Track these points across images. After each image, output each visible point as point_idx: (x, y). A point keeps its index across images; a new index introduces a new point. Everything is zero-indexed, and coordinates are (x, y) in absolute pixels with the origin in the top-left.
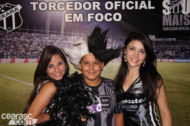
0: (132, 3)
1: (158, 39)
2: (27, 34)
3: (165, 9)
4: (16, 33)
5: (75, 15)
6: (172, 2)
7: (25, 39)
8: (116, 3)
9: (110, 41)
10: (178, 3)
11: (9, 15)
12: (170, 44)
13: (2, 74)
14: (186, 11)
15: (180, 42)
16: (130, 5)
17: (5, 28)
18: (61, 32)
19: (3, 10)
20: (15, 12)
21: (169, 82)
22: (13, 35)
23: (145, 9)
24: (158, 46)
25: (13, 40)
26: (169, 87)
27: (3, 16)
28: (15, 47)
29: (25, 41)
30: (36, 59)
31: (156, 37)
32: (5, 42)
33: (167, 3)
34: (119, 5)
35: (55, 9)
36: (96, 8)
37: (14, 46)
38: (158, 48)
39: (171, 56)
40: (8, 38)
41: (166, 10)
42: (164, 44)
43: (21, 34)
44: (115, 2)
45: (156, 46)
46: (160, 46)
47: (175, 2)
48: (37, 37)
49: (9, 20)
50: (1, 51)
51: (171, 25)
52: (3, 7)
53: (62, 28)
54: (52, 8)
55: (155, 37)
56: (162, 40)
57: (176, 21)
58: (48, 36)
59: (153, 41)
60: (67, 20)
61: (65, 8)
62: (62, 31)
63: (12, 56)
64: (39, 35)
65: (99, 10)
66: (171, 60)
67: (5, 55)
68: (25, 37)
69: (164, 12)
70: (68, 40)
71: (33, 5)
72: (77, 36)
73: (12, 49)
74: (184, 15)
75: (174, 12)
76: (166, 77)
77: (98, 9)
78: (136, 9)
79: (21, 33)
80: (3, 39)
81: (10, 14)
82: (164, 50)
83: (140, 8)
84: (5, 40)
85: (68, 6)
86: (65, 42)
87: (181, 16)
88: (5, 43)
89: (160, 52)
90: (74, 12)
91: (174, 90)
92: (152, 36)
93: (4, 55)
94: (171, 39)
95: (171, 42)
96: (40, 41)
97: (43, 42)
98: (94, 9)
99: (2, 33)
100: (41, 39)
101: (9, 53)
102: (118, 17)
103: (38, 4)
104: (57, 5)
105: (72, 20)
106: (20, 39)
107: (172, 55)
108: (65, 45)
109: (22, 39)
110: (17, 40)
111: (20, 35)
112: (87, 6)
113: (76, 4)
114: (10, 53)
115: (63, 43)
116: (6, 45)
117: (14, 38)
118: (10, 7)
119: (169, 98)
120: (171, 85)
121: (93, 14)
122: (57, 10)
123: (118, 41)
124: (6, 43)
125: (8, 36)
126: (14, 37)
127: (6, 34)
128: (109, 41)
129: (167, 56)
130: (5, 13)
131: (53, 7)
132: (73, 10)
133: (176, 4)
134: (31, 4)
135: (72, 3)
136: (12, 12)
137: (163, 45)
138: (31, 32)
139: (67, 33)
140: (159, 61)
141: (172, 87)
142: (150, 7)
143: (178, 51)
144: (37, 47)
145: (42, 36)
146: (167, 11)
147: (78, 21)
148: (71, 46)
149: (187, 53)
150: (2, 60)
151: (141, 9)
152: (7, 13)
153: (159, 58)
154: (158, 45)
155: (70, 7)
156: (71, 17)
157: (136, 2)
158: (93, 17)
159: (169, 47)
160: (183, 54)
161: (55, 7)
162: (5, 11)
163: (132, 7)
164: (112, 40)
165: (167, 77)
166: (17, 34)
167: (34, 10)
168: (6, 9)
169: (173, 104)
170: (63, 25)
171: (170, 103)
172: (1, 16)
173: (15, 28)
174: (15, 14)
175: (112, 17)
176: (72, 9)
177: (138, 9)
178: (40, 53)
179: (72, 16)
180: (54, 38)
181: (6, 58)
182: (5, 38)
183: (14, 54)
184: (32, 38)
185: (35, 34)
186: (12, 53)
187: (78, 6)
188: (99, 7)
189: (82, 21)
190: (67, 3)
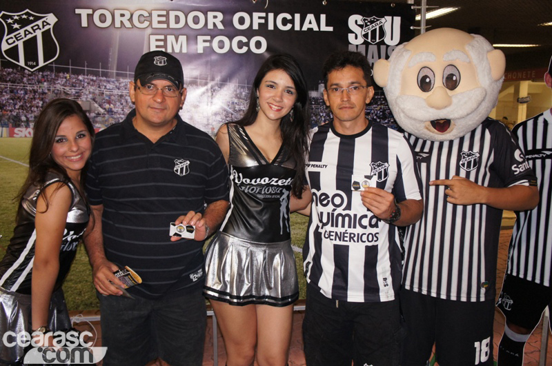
0: (289, 17)
2: (68, 77)
3: (353, 32)
4: (45, 74)
5: (171, 39)
6: (367, 20)
7: (66, 86)
8: (256, 15)
9: (244, 93)
10: (378, 22)
11: (29, 36)
13: (18, 160)
14: (392, 39)
15: (380, 99)
16: (285, 22)
17: (22, 63)
19: (16, 24)
20: (43, 30)
22: (38, 79)
23: (314, 30)
25: (40, 89)
27: (17, 36)
28: (43, 103)
29: (65, 92)
32: (22, 92)
33: (356, 21)
34: (263, 21)
35: (128, 24)
36: (214, 24)
37: (41, 103)
40: (29, 84)
41: (354, 34)
43: (58, 77)
44: (253, 13)
47: (372, 19)
48: (91, 83)
49: (30, 45)
50: (15, 112)
52: (16, 18)
54: (121, 22)
57: (373, 58)
58: (113, 82)
60: (153, 48)
61: (148, 23)
64: (95, 78)
65: (221, 30)
67: (23, 120)
68: (66, 82)
69: (351, 37)
71: (80, 15)
73: (37, 107)
74: (388, 46)
75: (369, 40)
77: (219, 28)
78: (295, 29)
79: (57, 74)
80: (18, 87)
81: (32, 33)
83: (305, 28)
84: (21, 88)
85: (155, 19)
87: (383, 48)
88: (22, 96)
90: (169, 31)
93: (20, 120)
96: (97, 92)
97: (103, 93)
98: (210, 26)
99: (16, 74)
100: (99, 87)
101: (31, 117)
102: (259, 46)
103: (91, 13)
104: (132, 16)
106: (55, 87)
109: (59, 87)
110: (49, 90)
111: (54, 79)
112: (196, 20)
113: (172, 14)
114: (33, 115)
116: (24, 99)
118: (31, 18)
121: (208, 38)
122: (133, 26)
124: (25, 95)
125: (29, 79)
126: (41, 83)
127: (24, 77)
128: (241, 93)
130: (22, 31)
131: (125, 20)
133: (374, 25)
134: (76, 12)
135: (164, 13)
136: (36, 29)
138: (77, 72)
142: (324, 28)
143: (377, 117)
144: (90, 104)
145: (101, 80)
146: (356, 38)
149: (392, 122)
150: (16, 130)
152: (25, 31)
155: (160, 22)
156: (162, 43)
157: (297, 16)
158: (207, 44)
160: (386, 123)
161: (128, 20)
162: (21, 28)
163: (289, 26)
166: (49, 77)
167: (83, 26)
168: (23, 23)
172: (14, 37)
173: (44, 62)
174: (43, 33)
175: (247, 44)
176: (165, 26)
177: (301, 32)
178: (97, 117)
179: (165, 40)
180: (126, 85)
181: (24, 126)
182: (23, 85)
184: (80, 84)
185: (86, 77)
187: (177, 21)
188: (221, 24)
189: (184, 51)
190: (153, 12)
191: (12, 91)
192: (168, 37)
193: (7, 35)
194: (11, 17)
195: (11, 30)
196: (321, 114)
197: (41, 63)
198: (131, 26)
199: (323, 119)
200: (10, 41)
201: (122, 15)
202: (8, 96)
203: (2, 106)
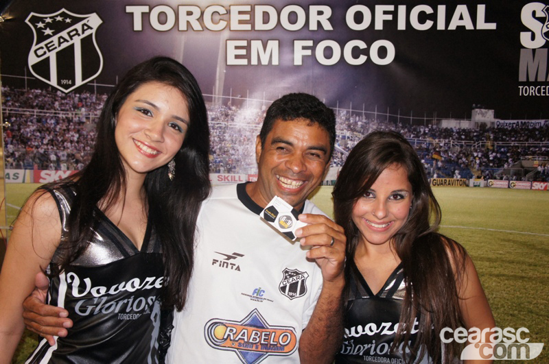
0: (428, 10)
1: (502, 121)
3: (527, 30)
4: (84, 96)
5: (256, 45)
8: (380, 9)
9: (360, 123)
11: (64, 45)
12: (538, 136)
16: (423, 17)
17: (53, 81)
18: (213, 96)
19: (48, 29)
20: (83, 36)
21: (532, 249)
22: (74, 101)
23: (467, 28)
24: (500, 142)
25: (75, 117)
26: (530, 265)
27: (49, 46)
28: (80, 136)
31: (496, 116)
32: (53, 121)
33: (534, 13)
34: (390, 17)
35: (197, 26)
36: (319, 23)
37: (77, 136)
38: (500, 147)
39: (539, 172)
40: (62, 110)
41: (530, 33)
42: (521, 136)
43: (99, 100)
44: (376, 6)
45: (495, 143)
46: (508, 141)
49: (65, 57)
50: (42, 148)
51: (544, 80)
52: (49, 20)
53: (217, 82)
54: (188, 22)
55: (492, 116)
56: (514, 125)
59: (489, 126)
60: (232, 61)
61: (225, 23)
62: (217, 92)
63: (71, 164)
65: (328, 31)
66: (538, 183)
67: (52, 159)
69: (525, 38)
70: (233, 120)
71: (132, 14)
73: (72, 142)
76: (523, 235)
77: (325, 29)
78: (438, 29)
79: (99, 97)
80: (48, 115)
81: (68, 41)
82: (520, 153)
83: (452, 27)
84: (52, 115)
85: (235, 17)
86: (224, 126)
88: (53, 126)
89: (507, 161)
90: (254, 34)
91: (545, 273)
92: (486, 113)
93: (48, 160)
94: (542, 122)
95: (543, 131)
98: (313, 26)
99: (45, 96)
101: (63, 155)
102: (384, 54)
103: (147, 11)
104: (202, 14)
105: (246, 60)
107: (544, 171)
108: (224, 133)
110: (88, 118)
111: (95, 104)
112: (293, 18)
113: (259, 10)
114: (65, 153)
115: (220, 127)
116: (55, 131)
117: (79, 112)
118: (68, 20)
119: (528, 298)
120: (535, 258)
121: (310, 43)
122: (205, 29)
123: (382, 125)
124: (55, 126)
125: (62, 104)
126: (78, 108)
127: (56, 100)
128: (356, 123)
129: (527, 172)
130: (55, 39)
131: (193, 20)
132: (250, 29)
134: (127, 11)
135: (248, 8)
136: (74, 35)
137: (516, 138)
139: (231, 97)
140: (502, 186)
141: (540, 266)
142: (482, 25)
146: (533, 38)
147: (265, 61)
148: (241, 136)
150: (43, 173)
151: (454, 28)
152: (59, 38)
153: (505, 177)
154: (503, 140)
155: (241, 22)
156: (243, 52)
157: (442, 9)
158: (309, 52)
159: (536, 147)
161: (198, 20)
162: (54, 34)
163: (428, 24)
164: (364, 121)
165: (525, 235)
166: (88, 100)
167: (135, 29)
168: (57, 27)
169: (541, 315)
170: (220, 73)
171: (531, 312)
172: (44, 47)
174: (83, 41)
175: (366, 52)
176: (248, 27)
177: (446, 31)
179: (248, 48)
181: (54, 168)
182: (54, 111)
183: (78, 156)
186: (73, 155)
187: (266, 18)
188: (328, 22)
189: (275, 62)
190: (232, 8)
191: (39, 120)
192: (253, 42)
193: (37, 44)
194: (42, 19)
195: (42, 38)
196: (475, 154)
197: (79, 82)
198: (201, 29)
199: (478, 161)
200: (40, 52)
201: (189, 13)
202: (35, 127)
203: (25, 140)
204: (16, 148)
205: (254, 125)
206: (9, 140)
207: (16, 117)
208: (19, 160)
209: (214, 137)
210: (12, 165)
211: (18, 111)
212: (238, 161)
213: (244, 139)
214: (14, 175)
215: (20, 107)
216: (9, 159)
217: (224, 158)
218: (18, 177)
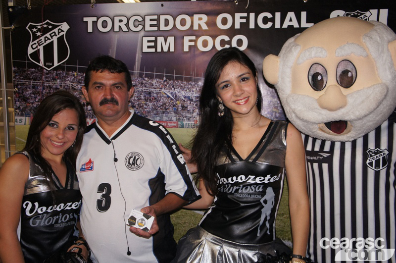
0: (269, 15)
2: (76, 75)
4: (59, 72)
5: (160, 40)
6: (350, 14)
7: (73, 83)
8: (238, 15)
10: (362, 16)
11: (48, 42)
16: (265, 21)
17: (41, 64)
18: (134, 71)
19: (39, 32)
20: (58, 36)
22: (53, 77)
23: (295, 27)
25: (54, 85)
27: (39, 42)
29: (73, 88)
30: (90, 120)
32: (41, 88)
34: (244, 21)
35: (125, 29)
36: (199, 25)
40: (46, 81)
43: (68, 75)
44: (236, 14)
47: (356, 14)
49: (49, 49)
52: (39, 27)
53: (137, 63)
54: (120, 27)
60: (145, 50)
61: (142, 26)
62: (136, 69)
65: (205, 30)
68: (74, 79)
70: (146, 86)
71: (87, 22)
72: (163, 80)
77: (203, 29)
78: (276, 27)
79: (67, 72)
80: (38, 84)
81: (50, 39)
83: (285, 26)
84: (41, 84)
85: (148, 23)
86: (140, 90)
88: (41, 90)
90: (159, 33)
98: (196, 27)
99: (37, 73)
102: (241, 44)
103: (96, 20)
104: (128, 21)
105: (154, 49)
106: (66, 84)
108: (141, 94)
109: (68, 83)
110: (61, 86)
111: (65, 77)
112: (183, 22)
113: (162, 18)
115: (138, 91)
116: (42, 93)
117: (56, 82)
118: (50, 27)
121: (194, 38)
122: (129, 30)
124: (43, 90)
125: (47, 77)
126: (55, 80)
127: (43, 75)
130: (43, 38)
131: (123, 25)
134: (84, 20)
135: (156, 17)
136: (53, 36)
139: (145, 72)
142: (304, 24)
147: (165, 50)
148: (151, 96)
151: (286, 27)
152: (45, 38)
155: (151, 26)
156: (153, 44)
157: (278, 15)
158: (193, 44)
161: (125, 25)
162: (42, 35)
163: (270, 25)
166: (61, 75)
167: (89, 31)
168: (44, 31)
170: (138, 57)
172: (37, 43)
173: (58, 63)
174: (58, 39)
175: (229, 43)
176: (156, 29)
177: (281, 29)
179: (155, 41)
182: (42, 82)
187: (167, 23)
188: (205, 25)
189: (172, 50)
190: (146, 17)
191: (34, 87)
192: (158, 38)
193: (32, 41)
194: (35, 27)
195: (35, 37)
197: (56, 64)
198: (127, 30)
200: (34, 46)
202: (31, 91)
203: (26, 99)
204: (21, 104)
205: (159, 90)
206: (17, 99)
207: (21, 85)
208: (22, 111)
209: (135, 97)
210: (18, 114)
211: (22, 81)
212: (149, 112)
213: (153, 99)
214: (20, 120)
215: (23, 79)
216: (17, 111)
217: (141, 111)
218: (22, 121)
